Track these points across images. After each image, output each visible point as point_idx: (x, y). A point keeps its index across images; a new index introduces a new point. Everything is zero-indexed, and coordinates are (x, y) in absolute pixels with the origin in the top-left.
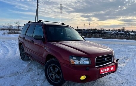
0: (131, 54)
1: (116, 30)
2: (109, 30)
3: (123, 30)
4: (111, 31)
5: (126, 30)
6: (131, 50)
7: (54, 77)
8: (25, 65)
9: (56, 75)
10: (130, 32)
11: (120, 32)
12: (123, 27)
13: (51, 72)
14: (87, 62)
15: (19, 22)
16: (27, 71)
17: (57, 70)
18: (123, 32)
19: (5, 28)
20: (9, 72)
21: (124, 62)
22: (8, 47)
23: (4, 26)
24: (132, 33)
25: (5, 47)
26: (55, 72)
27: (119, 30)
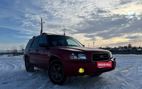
0: (136, 64)
1: (122, 47)
2: (115, 48)
3: (130, 46)
4: (117, 48)
5: (133, 47)
6: (137, 61)
7: (57, 76)
8: (30, 74)
9: (58, 74)
10: (137, 48)
11: (127, 49)
12: (129, 44)
13: (54, 72)
14: (84, 58)
15: (23, 45)
16: (32, 78)
17: (59, 68)
18: (130, 49)
19: (10, 52)
20: (16, 79)
21: (128, 69)
22: (13, 65)
23: (8, 51)
24: (140, 49)
25: (11, 65)
26: (58, 71)
27: (126, 47)
